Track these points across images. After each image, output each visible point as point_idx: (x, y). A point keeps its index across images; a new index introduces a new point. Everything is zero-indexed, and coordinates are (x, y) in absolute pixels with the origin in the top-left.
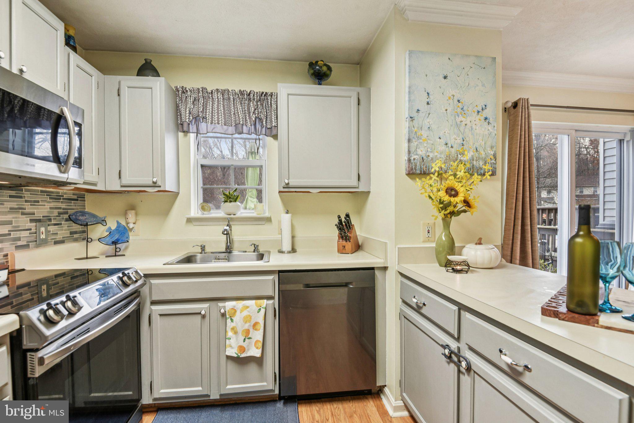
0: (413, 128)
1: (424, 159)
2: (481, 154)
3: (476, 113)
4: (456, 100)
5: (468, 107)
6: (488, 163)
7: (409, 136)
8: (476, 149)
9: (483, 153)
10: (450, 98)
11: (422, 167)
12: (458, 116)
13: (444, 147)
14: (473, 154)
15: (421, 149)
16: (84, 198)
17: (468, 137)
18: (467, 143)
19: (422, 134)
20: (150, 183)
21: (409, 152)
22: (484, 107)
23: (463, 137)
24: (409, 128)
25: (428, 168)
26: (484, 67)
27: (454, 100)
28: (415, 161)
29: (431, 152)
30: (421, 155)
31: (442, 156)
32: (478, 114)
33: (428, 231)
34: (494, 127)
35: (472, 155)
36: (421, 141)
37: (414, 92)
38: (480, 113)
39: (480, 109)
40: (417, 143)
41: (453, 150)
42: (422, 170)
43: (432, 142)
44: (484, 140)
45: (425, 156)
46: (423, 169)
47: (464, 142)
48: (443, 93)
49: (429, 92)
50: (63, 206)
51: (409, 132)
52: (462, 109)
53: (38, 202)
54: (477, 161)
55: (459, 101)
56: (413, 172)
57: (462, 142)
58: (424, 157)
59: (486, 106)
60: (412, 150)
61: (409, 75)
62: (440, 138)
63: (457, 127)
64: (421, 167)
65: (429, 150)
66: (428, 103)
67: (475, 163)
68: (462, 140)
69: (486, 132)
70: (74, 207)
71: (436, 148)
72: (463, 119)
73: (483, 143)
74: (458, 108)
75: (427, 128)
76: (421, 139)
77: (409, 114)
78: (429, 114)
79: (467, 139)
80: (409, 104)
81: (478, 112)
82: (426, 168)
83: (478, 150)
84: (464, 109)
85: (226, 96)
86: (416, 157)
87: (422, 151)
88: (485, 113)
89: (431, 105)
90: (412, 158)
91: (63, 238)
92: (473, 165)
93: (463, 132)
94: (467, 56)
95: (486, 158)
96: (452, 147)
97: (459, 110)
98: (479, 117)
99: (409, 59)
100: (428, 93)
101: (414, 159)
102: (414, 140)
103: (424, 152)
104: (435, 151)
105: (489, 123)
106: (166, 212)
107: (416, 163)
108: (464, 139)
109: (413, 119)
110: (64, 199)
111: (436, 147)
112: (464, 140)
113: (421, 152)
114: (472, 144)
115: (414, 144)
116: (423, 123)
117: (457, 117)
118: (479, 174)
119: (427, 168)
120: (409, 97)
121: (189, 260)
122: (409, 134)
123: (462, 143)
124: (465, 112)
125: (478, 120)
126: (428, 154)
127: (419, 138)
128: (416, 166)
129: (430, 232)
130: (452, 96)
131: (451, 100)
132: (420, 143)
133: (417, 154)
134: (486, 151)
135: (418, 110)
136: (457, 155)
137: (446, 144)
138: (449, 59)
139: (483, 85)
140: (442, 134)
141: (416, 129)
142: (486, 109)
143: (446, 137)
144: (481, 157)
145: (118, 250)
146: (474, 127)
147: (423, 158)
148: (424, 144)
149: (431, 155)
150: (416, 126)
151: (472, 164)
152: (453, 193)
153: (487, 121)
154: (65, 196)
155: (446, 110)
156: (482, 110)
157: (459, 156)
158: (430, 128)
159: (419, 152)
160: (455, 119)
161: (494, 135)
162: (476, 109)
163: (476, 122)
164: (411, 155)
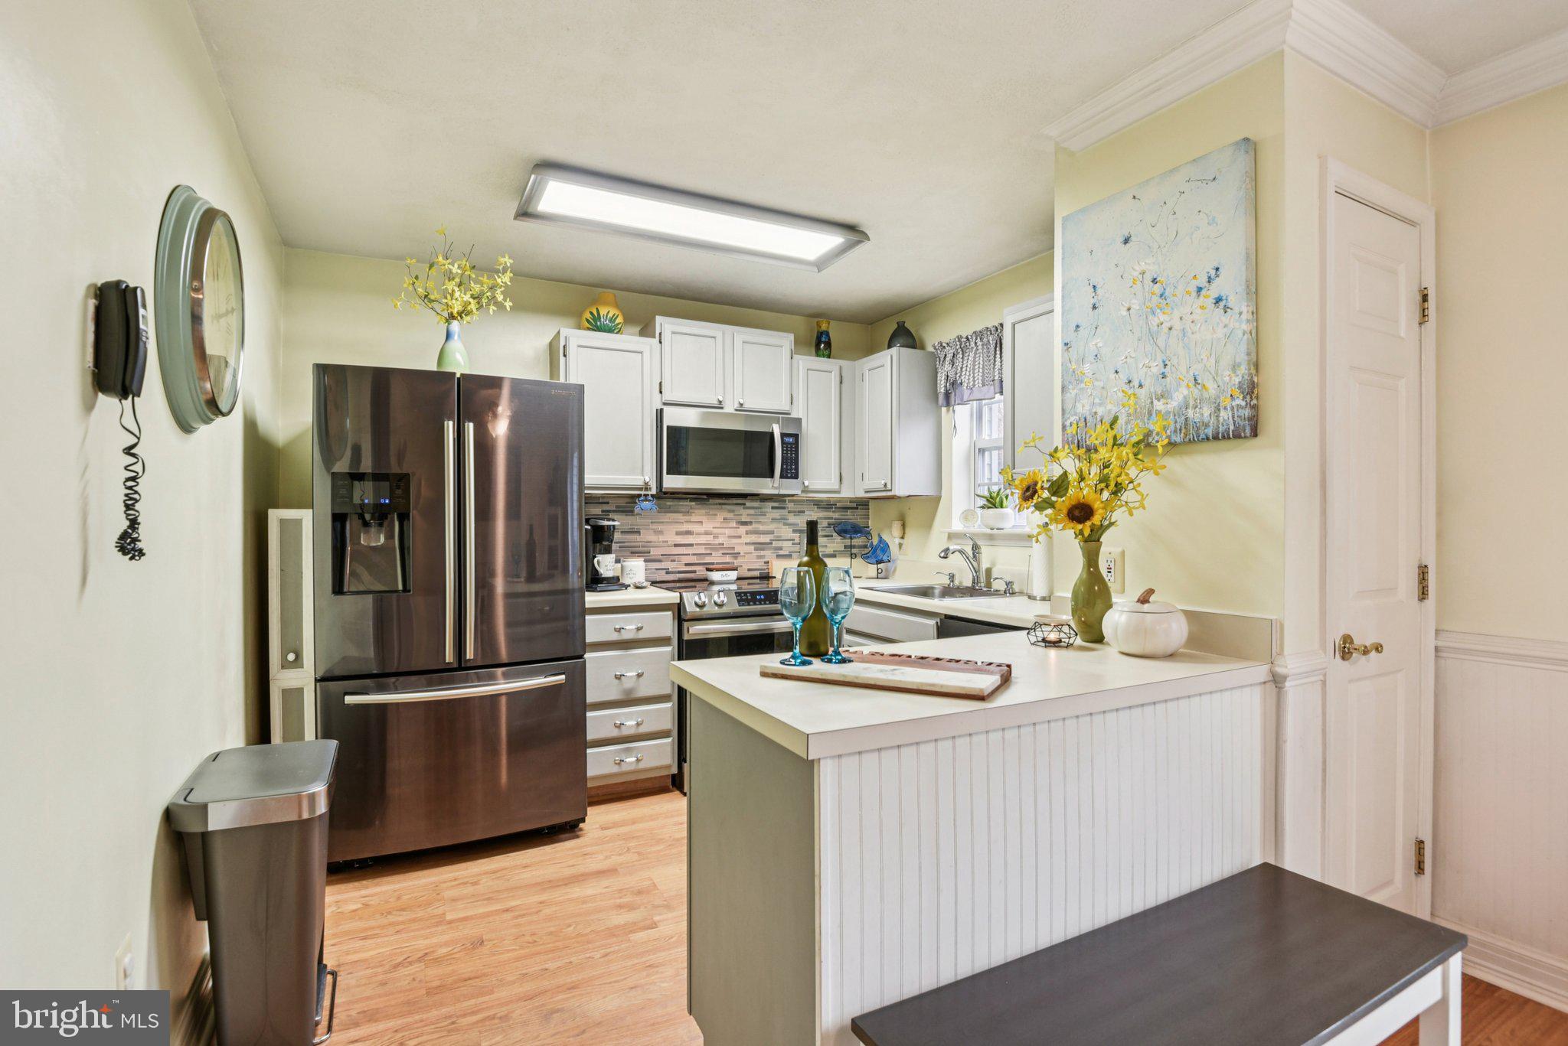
0: (1069, 364)
1: (1088, 421)
2: (1207, 390)
3: (1194, 294)
4: (1148, 282)
5: (1174, 288)
6: (1225, 408)
7: (1063, 382)
8: (1195, 380)
9: (1211, 385)
10: (1134, 281)
12: (1154, 313)
14: (1186, 392)
15: (1085, 402)
16: (868, 505)
17: (1174, 355)
18: (1173, 368)
19: (1084, 371)
20: (881, 487)
21: (1064, 411)
22: (1213, 272)
23: (1165, 358)
24: (1062, 365)
26: (1212, 179)
27: (1145, 281)
29: (1100, 405)
30: (1082, 414)
32: (1199, 296)
33: (1108, 568)
34: (1240, 314)
35: (1185, 397)
36: (1083, 385)
37: (1069, 294)
38: (1203, 292)
39: (1202, 281)
41: (1142, 393)
43: (1101, 384)
44: (1213, 355)
45: (1090, 415)
47: (1167, 370)
48: (1121, 277)
49: (1096, 285)
50: (836, 515)
51: (1062, 373)
52: (1161, 296)
53: (803, 512)
54: (1196, 407)
55: (1153, 281)
57: (1163, 370)
58: (1088, 418)
59: (1216, 269)
60: (1069, 406)
62: (1117, 372)
63: (1151, 339)
65: (1097, 400)
66: (1094, 307)
67: (1190, 413)
68: (1162, 365)
69: (1221, 332)
70: (853, 517)
71: (1109, 394)
72: (1163, 318)
73: (1212, 360)
74: (1154, 297)
75: (1091, 358)
76: (1082, 382)
77: (1062, 339)
78: (1096, 328)
79: (1175, 361)
81: (1199, 290)
83: (1199, 381)
84: (1166, 293)
85: (985, 340)
86: (1072, 419)
87: (1083, 406)
88: (1213, 291)
89: (1100, 309)
90: (1069, 423)
91: (834, 551)
92: (1186, 419)
93: (1163, 349)
94: (1172, 171)
95: (1219, 397)
96: (1141, 386)
97: (1154, 301)
98: (1201, 301)
99: (1063, 234)
100: (1094, 287)
101: (1072, 424)
102: (1071, 387)
103: (1087, 408)
104: (1109, 401)
105: (1226, 309)
106: (928, 525)
108: (1167, 362)
109: (1070, 345)
110: (835, 508)
111: (1109, 392)
112: (1165, 365)
113: (1083, 408)
114: (1184, 373)
115: (1072, 392)
116: (1087, 349)
117: (1150, 317)
118: (1202, 439)
121: (925, 592)
123: (1163, 373)
124: (1166, 301)
125: (1199, 311)
126: (1094, 410)
127: (1079, 381)
129: (1112, 571)
130: (1141, 273)
131: (1138, 284)
133: (1076, 414)
134: (1219, 379)
135: (1077, 327)
136: (1152, 402)
137: (1130, 382)
138: (1134, 197)
139: (1210, 221)
140: (1121, 362)
141: (1074, 365)
142: (1218, 276)
143: (1129, 367)
144: (1206, 395)
145: (880, 571)
146: (1187, 328)
147: (1085, 419)
148: (1089, 390)
149: (1100, 411)
150: (1074, 358)
153: (1222, 304)
154: (838, 505)
155: (1129, 309)
156: (1208, 282)
157: (1155, 402)
158: (1098, 356)
159: (1079, 409)
160: (1147, 323)
161: (1241, 335)
162: (1193, 289)
163: (1194, 316)
164: (1067, 416)
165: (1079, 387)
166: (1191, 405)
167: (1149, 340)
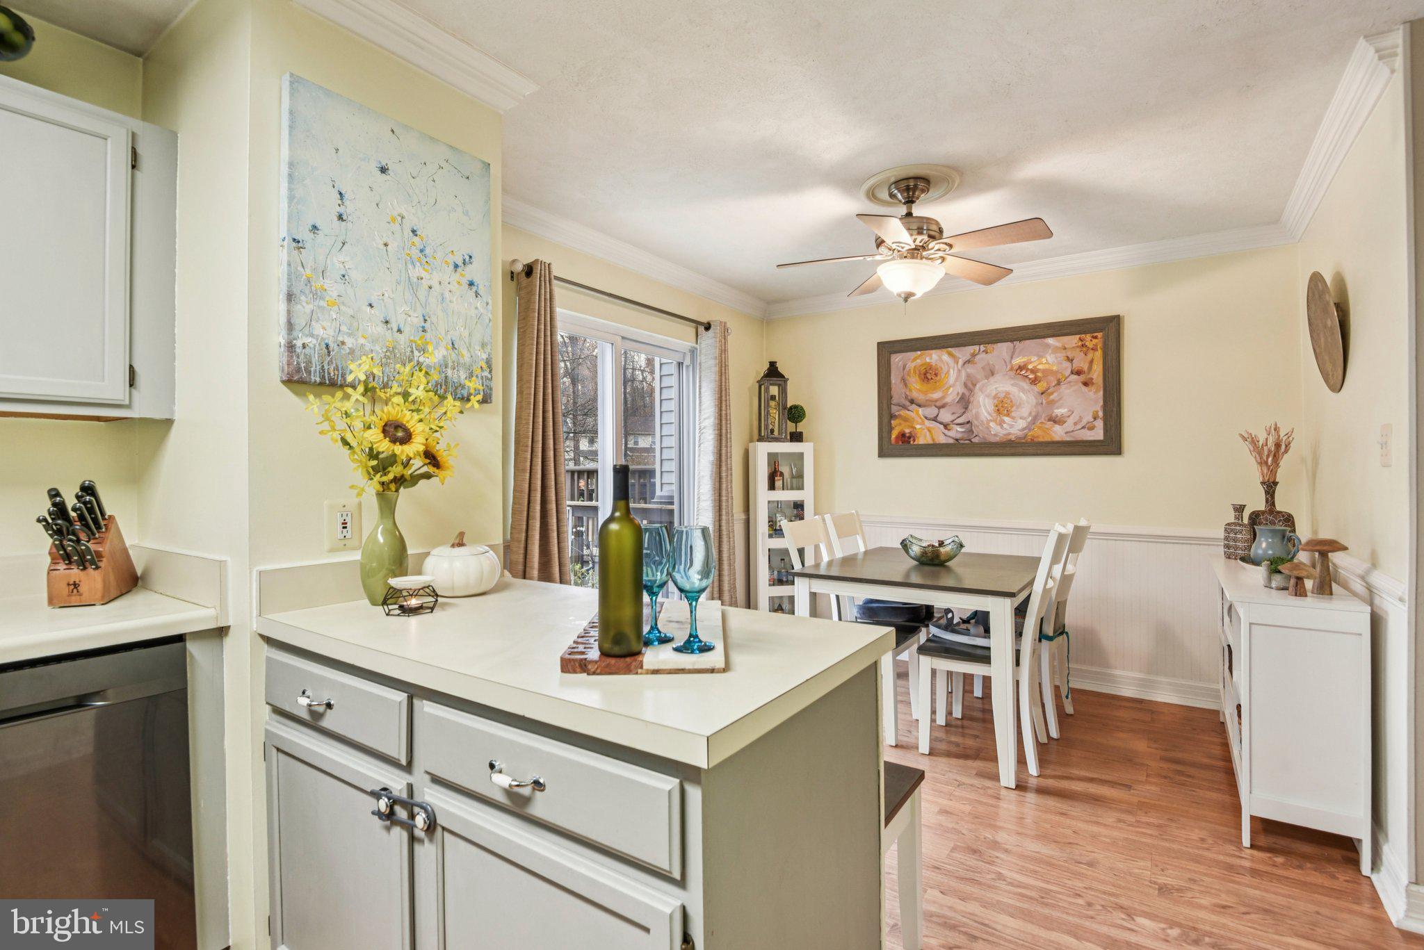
0: (300, 268)
1: (331, 349)
2: (463, 356)
3: (452, 267)
4: (407, 227)
5: (435, 251)
6: (477, 376)
7: (289, 287)
8: (453, 344)
9: (465, 352)
10: (394, 220)
11: (326, 367)
12: (413, 265)
13: (381, 329)
14: (445, 353)
15: (324, 324)
17: (434, 314)
18: (433, 327)
19: (325, 287)
21: (290, 326)
22: (467, 258)
23: (425, 314)
24: (289, 265)
25: (340, 372)
26: (467, 175)
27: (404, 226)
28: (307, 351)
29: (349, 335)
30: (322, 338)
31: (378, 348)
32: (456, 271)
33: (343, 524)
34: (487, 304)
35: (444, 357)
36: (322, 303)
37: (303, 181)
38: (459, 270)
39: (459, 261)
40: (311, 306)
41: (402, 339)
42: (326, 375)
43: (351, 312)
44: (467, 328)
45: (334, 342)
46: (329, 374)
47: (427, 325)
48: (377, 205)
49: (343, 192)
51: (289, 275)
52: (422, 251)
54: (454, 369)
55: (414, 231)
56: (301, 377)
57: (423, 324)
58: (332, 345)
59: (471, 257)
60: (300, 321)
61: (290, 135)
62: (371, 305)
63: (411, 288)
64: (323, 366)
65: (344, 328)
66: (340, 217)
67: (449, 372)
68: (421, 318)
69: (473, 313)
71: (361, 327)
72: (424, 274)
73: (467, 333)
74: (413, 248)
75: (338, 277)
76: (322, 298)
77: (288, 230)
78: (344, 244)
79: (434, 319)
80: (289, 207)
81: (456, 266)
82: (336, 372)
83: (456, 346)
84: (427, 251)
86: (307, 340)
87: (324, 328)
88: (472, 272)
89: (350, 225)
90: (299, 343)
92: (446, 377)
93: (423, 303)
94: (432, 139)
95: (472, 366)
96: (399, 331)
97: (415, 252)
98: (456, 277)
99: (292, 95)
100: (340, 194)
101: (304, 346)
102: (303, 298)
103: (331, 332)
104: (360, 335)
105: (477, 294)
107: (310, 356)
108: (427, 318)
109: (300, 245)
111: (361, 325)
112: (425, 320)
113: (324, 330)
114: (443, 335)
115: (304, 308)
116: (328, 262)
117: (410, 266)
118: (459, 398)
119: (338, 370)
120: (290, 189)
122: (289, 280)
123: (423, 327)
124: (428, 259)
125: (456, 284)
126: (340, 339)
127: (317, 295)
128: (309, 362)
129: (348, 525)
130: (399, 215)
131: (397, 225)
132: (319, 307)
133: (312, 335)
134: (471, 350)
135: (315, 228)
136: (412, 352)
138: (393, 131)
139: (466, 213)
140: (377, 297)
141: (308, 272)
142: (471, 263)
143: (385, 306)
144: (462, 361)
146: (447, 295)
147: (327, 346)
148: (332, 312)
149: (350, 342)
150: (309, 263)
151: (443, 375)
152: (400, 434)
153: (474, 288)
155: (386, 245)
156: (464, 264)
157: (416, 353)
158: (346, 277)
159: (318, 329)
160: (406, 270)
161: (488, 321)
162: (451, 259)
163: (450, 287)
164: (295, 334)
165: (316, 303)
166: (450, 366)
167: (409, 288)
